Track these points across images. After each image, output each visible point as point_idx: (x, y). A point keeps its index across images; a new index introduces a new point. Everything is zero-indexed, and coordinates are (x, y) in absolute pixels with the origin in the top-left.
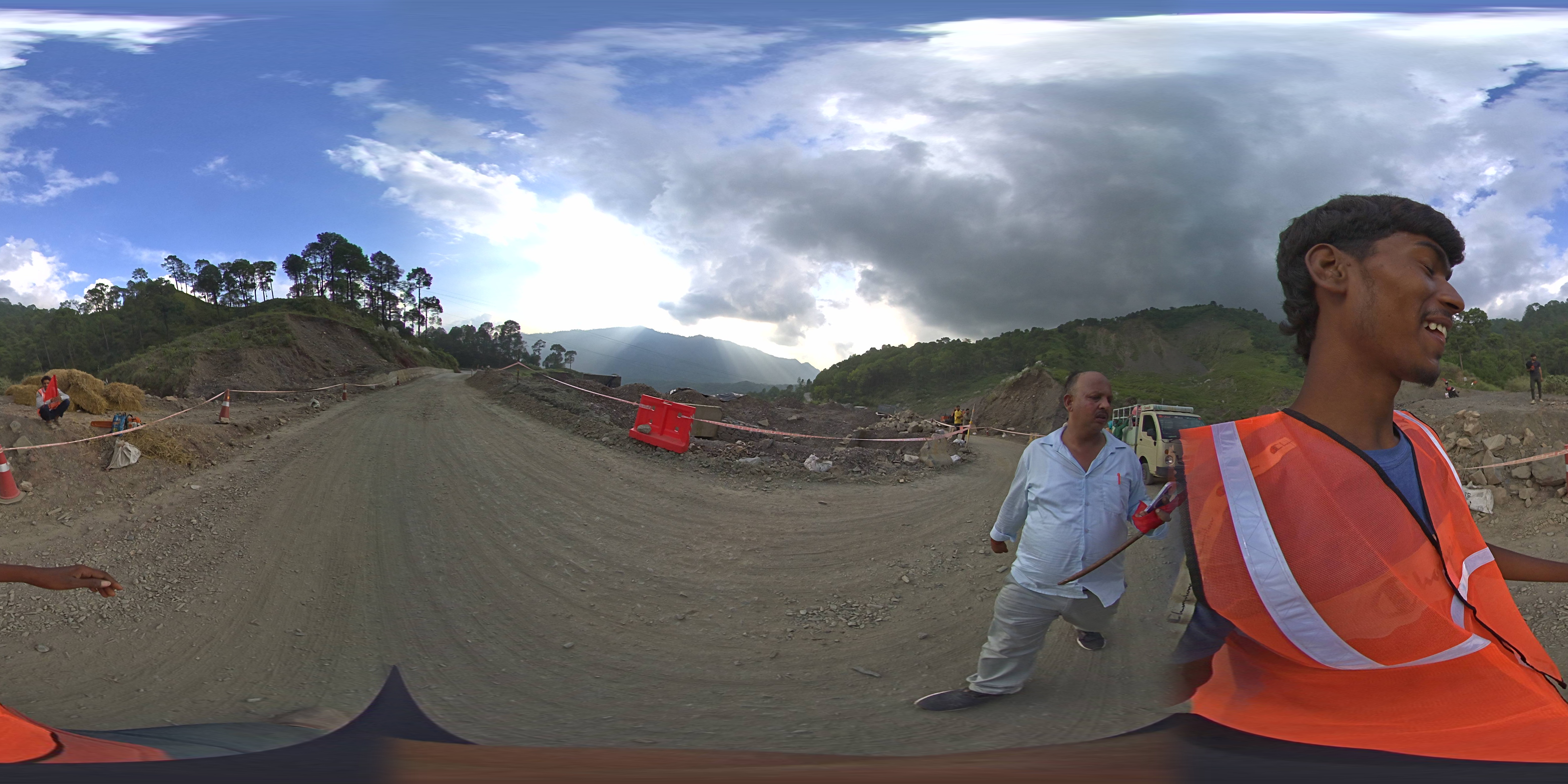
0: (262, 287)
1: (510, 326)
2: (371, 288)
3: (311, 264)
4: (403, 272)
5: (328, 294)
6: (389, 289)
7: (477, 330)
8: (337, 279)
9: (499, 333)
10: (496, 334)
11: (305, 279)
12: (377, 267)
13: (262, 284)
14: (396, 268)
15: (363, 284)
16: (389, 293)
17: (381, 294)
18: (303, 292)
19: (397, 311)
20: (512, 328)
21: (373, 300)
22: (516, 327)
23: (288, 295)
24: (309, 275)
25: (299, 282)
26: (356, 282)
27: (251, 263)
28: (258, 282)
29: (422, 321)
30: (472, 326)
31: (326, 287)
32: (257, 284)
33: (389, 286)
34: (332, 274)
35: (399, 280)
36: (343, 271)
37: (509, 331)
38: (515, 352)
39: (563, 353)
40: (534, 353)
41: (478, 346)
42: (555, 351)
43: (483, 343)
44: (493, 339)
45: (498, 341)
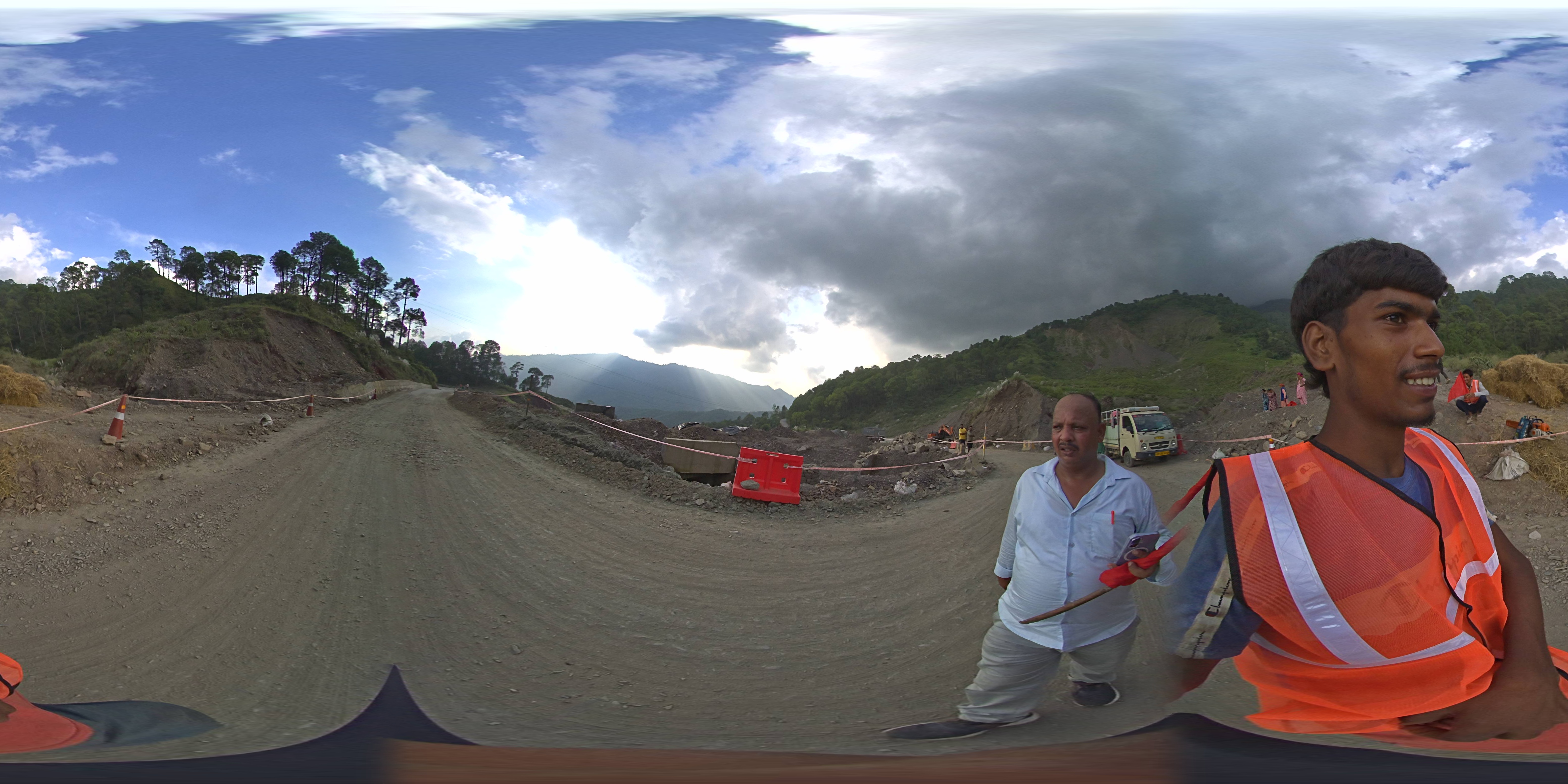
0: (247, 281)
1: (491, 345)
2: (357, 294)
3: (300, 263)
4: (390, 280)
5: (313, 295)
6: (375, 296)
7: (458, 346)
8: (324, 280)
9: (478, 352)
10: (476, 352)
11: (291, 277)
12: (366, 273)
13: (247, 277)
14: (384, 276)
15: (350, 289)
16: (374, 301)
17: (367, 301)
18: (289, 290)
19: (380, 319)
20: (492, 348)
21: (357, 306)
22: (496, 347)
23: (273, 291)
24: (296, 273)
25: (285, 280)
26: (343, 286)
27: (239, 255)
28: (243, 274)
29: (404, 332)
30: (453, 342)
31: (311, 287)
32: (242, 277)
33: (375, 293)
34: (319, 275)
35: (385, 288)
36: (331, 273)
37: (489, 351)
38: (493, 373)
39: (540, 377)
40: (512, 375)
41: (457, 364)
42: (533, 374)
43: (462, 360)
44: (472, 358)
45: (477, 360)
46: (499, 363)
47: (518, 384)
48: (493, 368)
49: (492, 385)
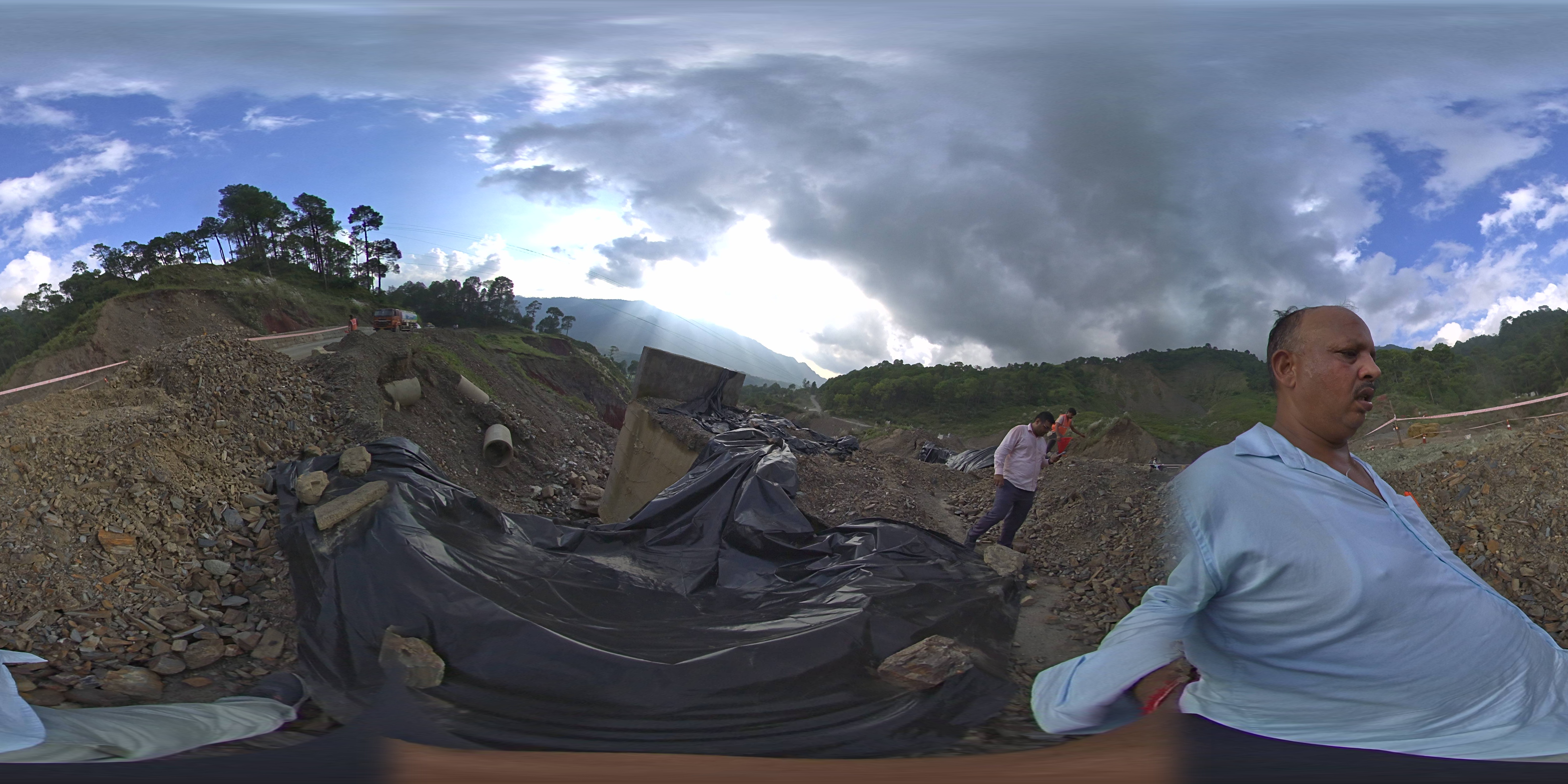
1: (501, 283)
4: (337, 212)
7: (461, 285)
9: (487, 289)
10: (484, 290)
16: (333, 241)
20: (503, 285)
22: (509, 285)
33: (328, 231)
37: (500, 288)
38: (505, 312)
39: (560, 318)
40: (528, 315)
41: (463, 304)
42: (551, 315)
43: (468, 300)
44: (480, 296)
45: (486, 299)
46: (513, 302)
47: (534, 325)
48: (505, 306)
49: (504, 326)
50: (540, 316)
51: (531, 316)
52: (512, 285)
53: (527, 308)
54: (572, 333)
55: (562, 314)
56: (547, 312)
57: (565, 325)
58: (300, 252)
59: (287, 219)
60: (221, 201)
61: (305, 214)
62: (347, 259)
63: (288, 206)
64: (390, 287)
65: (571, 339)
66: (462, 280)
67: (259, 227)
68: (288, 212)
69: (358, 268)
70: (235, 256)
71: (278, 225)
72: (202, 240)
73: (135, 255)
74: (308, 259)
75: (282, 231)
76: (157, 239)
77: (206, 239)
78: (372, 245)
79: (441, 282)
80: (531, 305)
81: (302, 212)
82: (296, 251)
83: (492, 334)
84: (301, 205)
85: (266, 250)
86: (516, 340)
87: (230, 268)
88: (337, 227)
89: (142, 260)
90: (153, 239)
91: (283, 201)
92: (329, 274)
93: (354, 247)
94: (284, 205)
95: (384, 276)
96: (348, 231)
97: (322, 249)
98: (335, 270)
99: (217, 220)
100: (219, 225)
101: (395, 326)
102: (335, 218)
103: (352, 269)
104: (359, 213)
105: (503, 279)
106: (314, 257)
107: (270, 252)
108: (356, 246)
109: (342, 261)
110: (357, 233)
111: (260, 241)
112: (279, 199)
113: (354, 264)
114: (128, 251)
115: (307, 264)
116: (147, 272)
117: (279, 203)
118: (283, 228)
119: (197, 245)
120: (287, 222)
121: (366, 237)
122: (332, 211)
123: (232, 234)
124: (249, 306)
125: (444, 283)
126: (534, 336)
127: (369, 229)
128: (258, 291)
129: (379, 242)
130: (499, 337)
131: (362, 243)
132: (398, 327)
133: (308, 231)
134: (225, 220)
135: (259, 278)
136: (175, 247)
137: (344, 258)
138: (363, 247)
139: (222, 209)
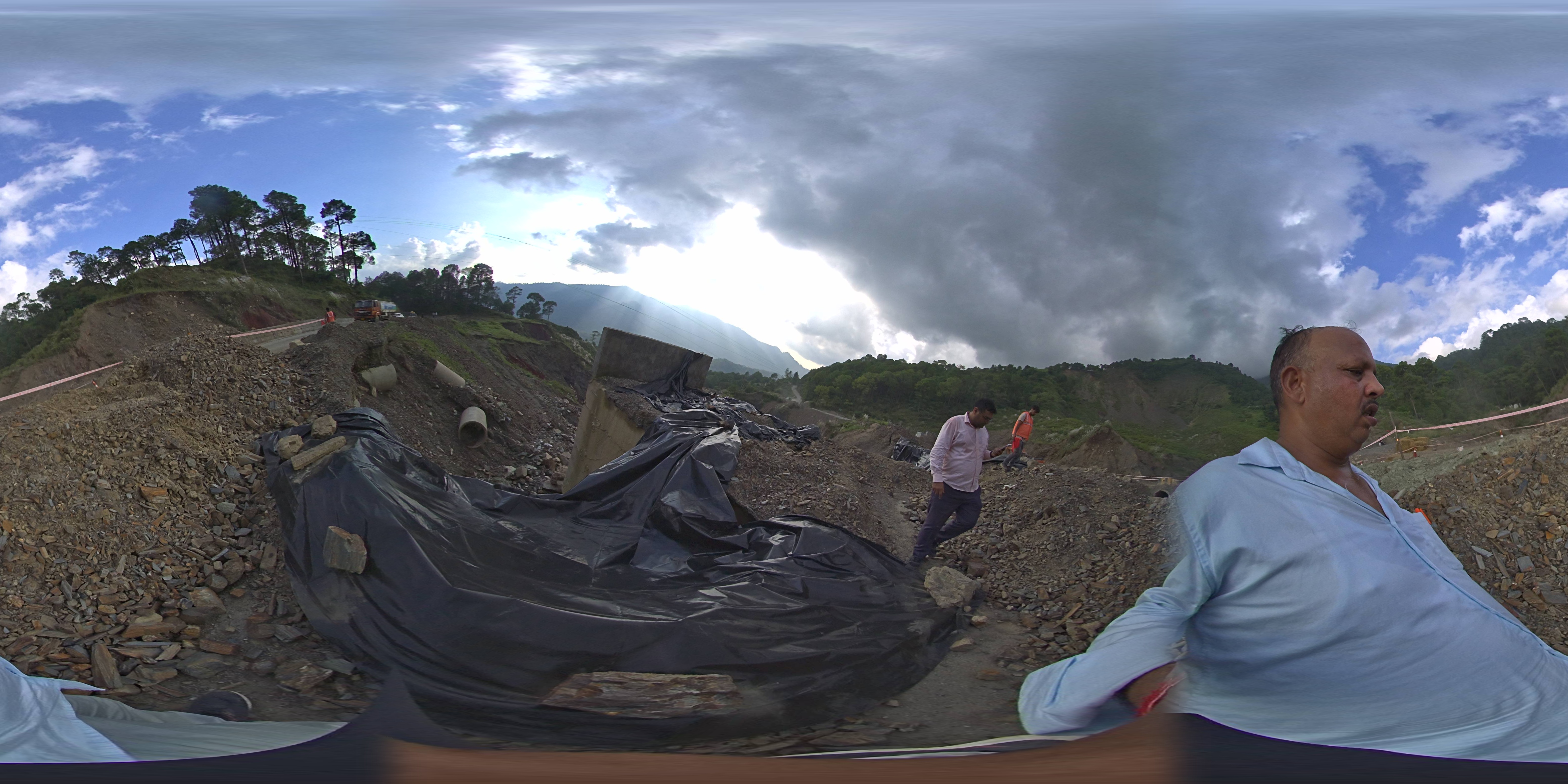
1: (480, 270)
7: (439, 274)
9: (466, 276)
10: (463, 277)
20: (482, 272)
22: (488, 271)
37: (480, 276)
38: (485, 298)
39: (541, 303)
40: (508, 301)
41: (442, 291)
42: (532, 300)
43: (448, 288)
44: (459, 284)
45: (465, 286)
46: (492, 288)
47: (515, 310)
48: (484, 293)
49: (486, 313)
50: (520, 301)
51: (511, 301)
52: (491, 272)
53: (507, 294)
54: (554, 318)
55: (542, 299)
56: (528, 298)
57: (547, 310)
58: (274, 248)
59: (259, 217)
60: (191, 202)
61: (276, 211)
62: (322, 252)
63: (258, 204)
64: (367, 278)
65: (552, 324)
66: (440, 269)
67: (231, 225)
68: (259, 209)
69: (333, 261)
70: (209, 255)
71: (250, 223)
72: (175, 242)
73: (110, 260)
74: (283, 254)
75: (254, 228)
76: (131, 243)
77: (180, 241)
78: (347, 238)
79: (419, 270)
80: (511, 291)
81: (273, 210)
82: (270, 248)
83: (472, 320)
84: (271, 202)
85: (240, 248)
86: (496, 326)
87: (206, 269)
88: (310, 222)
89: (118, 264)
90: (127, 243)
91: (253, 200)
92: (305, 269)
93: (328, 240)
94: (255, 203)
95: (360, 267)
96: (322, 226)
97: (297, 244)
98: (311, 264)
99: (189, 221)
100: (191, 226)
101: (374, 316)
102: (307, 214)
103: (328, 263)
104: (331, 208)
105: (481, 266)
106: (288, 252)
107: (244, 250)
108: (331, 239)
109: (317, 254)
110: (331, 227)
111: (234, 240)
112: (249, 198)
113: (330, 257)
114: (103, 257)
115: (282, 260)
116: (123, 277)
117: (249, 201)
118: (255, 225)
119: (171, 247)
120: (259, 220)
121: (340, 231)
122: (303, 207)
123: (205, 234)
124: (226, 304)
125: (422, 272)
126: (514, 321)
127: (343, 223)
128: (235, 289)
129: (353, 235)
130: (479, 323)
131: (336, 236)
132: (377, 317)
133: (281, 227)
134: (196, 221)
135: (235, 276)
136: (149, 250)
137: (319, 252)
138: (337, 240)
139: (193, 210)
